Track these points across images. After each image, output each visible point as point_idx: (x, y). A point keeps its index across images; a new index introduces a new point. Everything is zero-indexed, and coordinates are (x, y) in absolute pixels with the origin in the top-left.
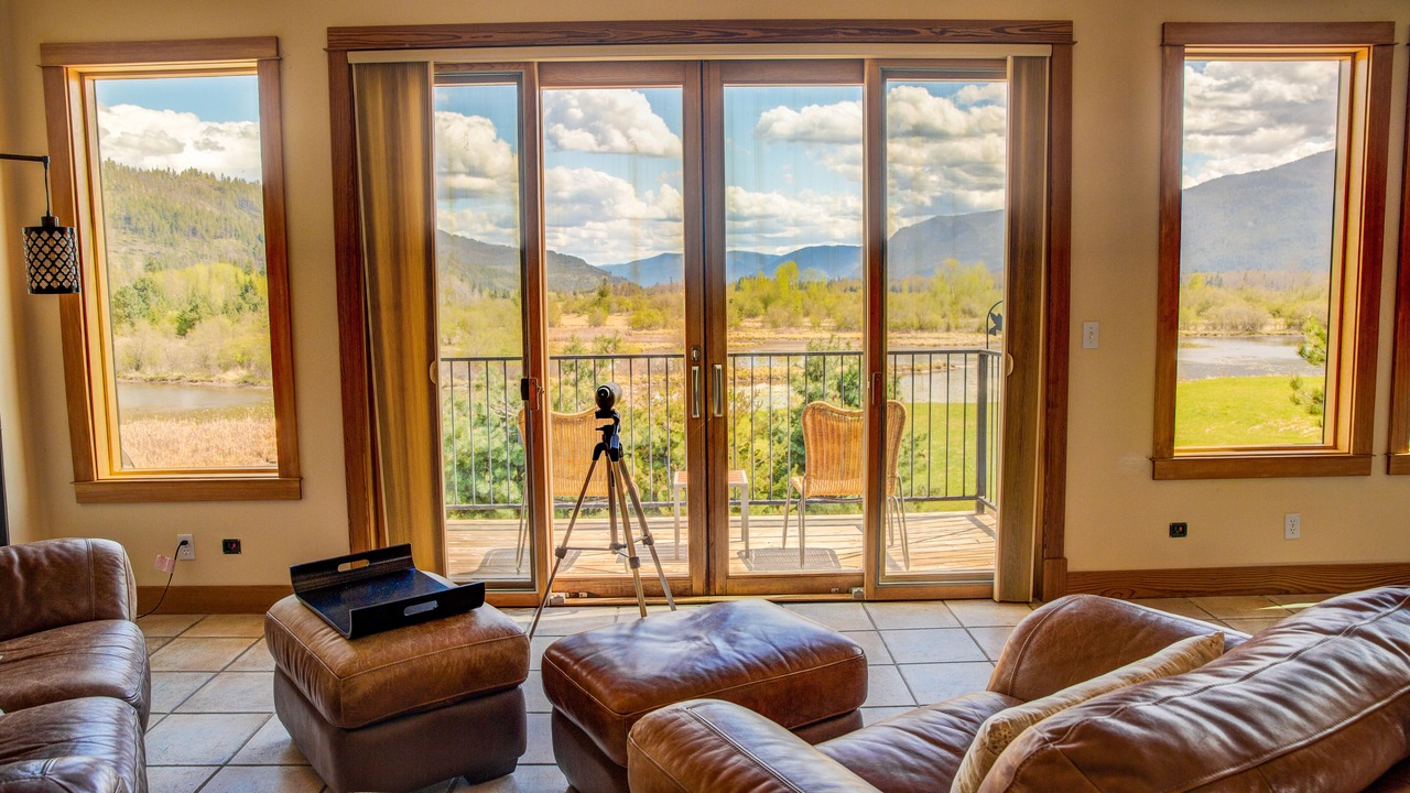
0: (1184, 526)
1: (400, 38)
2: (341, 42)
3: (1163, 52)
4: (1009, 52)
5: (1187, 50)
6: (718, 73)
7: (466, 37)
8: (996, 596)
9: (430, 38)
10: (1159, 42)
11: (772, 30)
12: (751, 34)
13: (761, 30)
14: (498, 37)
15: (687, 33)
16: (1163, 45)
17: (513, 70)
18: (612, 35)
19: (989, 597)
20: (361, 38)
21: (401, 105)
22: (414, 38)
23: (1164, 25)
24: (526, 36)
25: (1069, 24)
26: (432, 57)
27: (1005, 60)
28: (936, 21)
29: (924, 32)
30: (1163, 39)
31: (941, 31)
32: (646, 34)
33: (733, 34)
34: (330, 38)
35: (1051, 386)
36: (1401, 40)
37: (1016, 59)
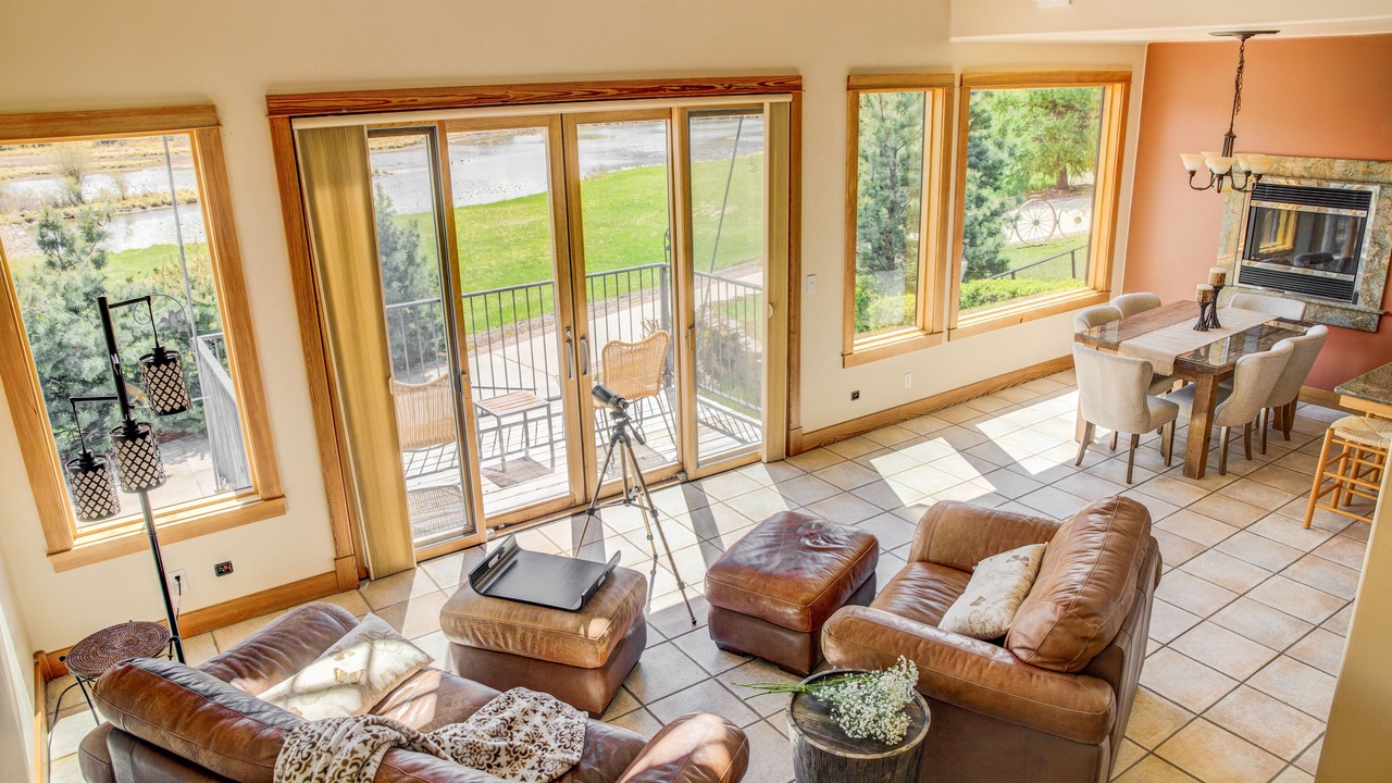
0: (858, 392)
1: (337, 104)
2: (284, 109)
3: (850, 97)
4: (768, 101)
7: (394, 103)
8: (764, 459)
9: (365, 104)
10: (846, 87)
11: (626, 89)
12: (610, 93)
13: (616, 89)
14: (421, 101)
15: (566, 94)
16: (849, 89)
17: (427, 125)
18: (512, 97)
19: (758, 461)
20: (300, 105)
21: (343, 164)
22: (351, 104)
24: (445, 99)
25: (800, 78)
27: (762, 106)
28: (726, 79)
29: (719, 87)
30: (849, 85)
31: (730, 87)
32: (537, 95)
33: (598, 93)
34: (271, 105)
35: (792, 321)
36: (957, 84)
37: (771, 104)
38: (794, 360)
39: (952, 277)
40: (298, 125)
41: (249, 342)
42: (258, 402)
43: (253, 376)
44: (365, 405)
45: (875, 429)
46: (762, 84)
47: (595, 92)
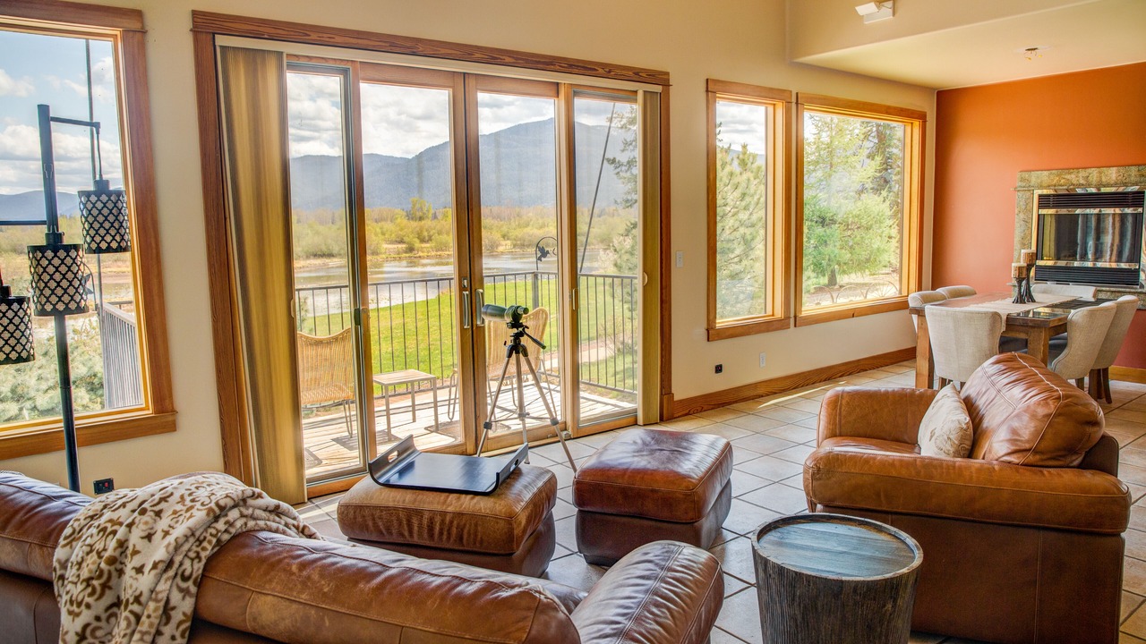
0: (721, 366)
1: (260, 29)
2: (206, 26)
3: (707, 95)
4: (641, 88)
5: (718, 95)
6: (474, 83)
7: (314, 36)
8: (640, 421)
9: (286, 33)
10: (705, 89)
11: (521, 59)
12: (508, 60)
13: (513, 57)
14: (338, 39)
15: (469, 54)
16: (707, 91)
17: (342, 66)
18: (421, 49)
19: (635, 424)
20: (225, 24)
21: (260, 86)
22: (273, 31)
23: (707, 80)
24: (360, 41)
25: (668, 74)
26: (287, 48)
27: (636, 92)
28: (606, 64)
29: (601, 71)
30: (707, 88)
31: (609, 71)
32: (443, 51)
33: (497, 58)
34: (196, 19)
35: (664, 291)
36: (794, 100)
37: (645, 92)
38: (666, 328)
39: (796, 268)
40: (221, 41)
41: (154, 245)
42: (157, 308)
43: (155, 281)
44: (266, 325)
45: (736, 402)
46: (637, 74)
47: (494, 56)
